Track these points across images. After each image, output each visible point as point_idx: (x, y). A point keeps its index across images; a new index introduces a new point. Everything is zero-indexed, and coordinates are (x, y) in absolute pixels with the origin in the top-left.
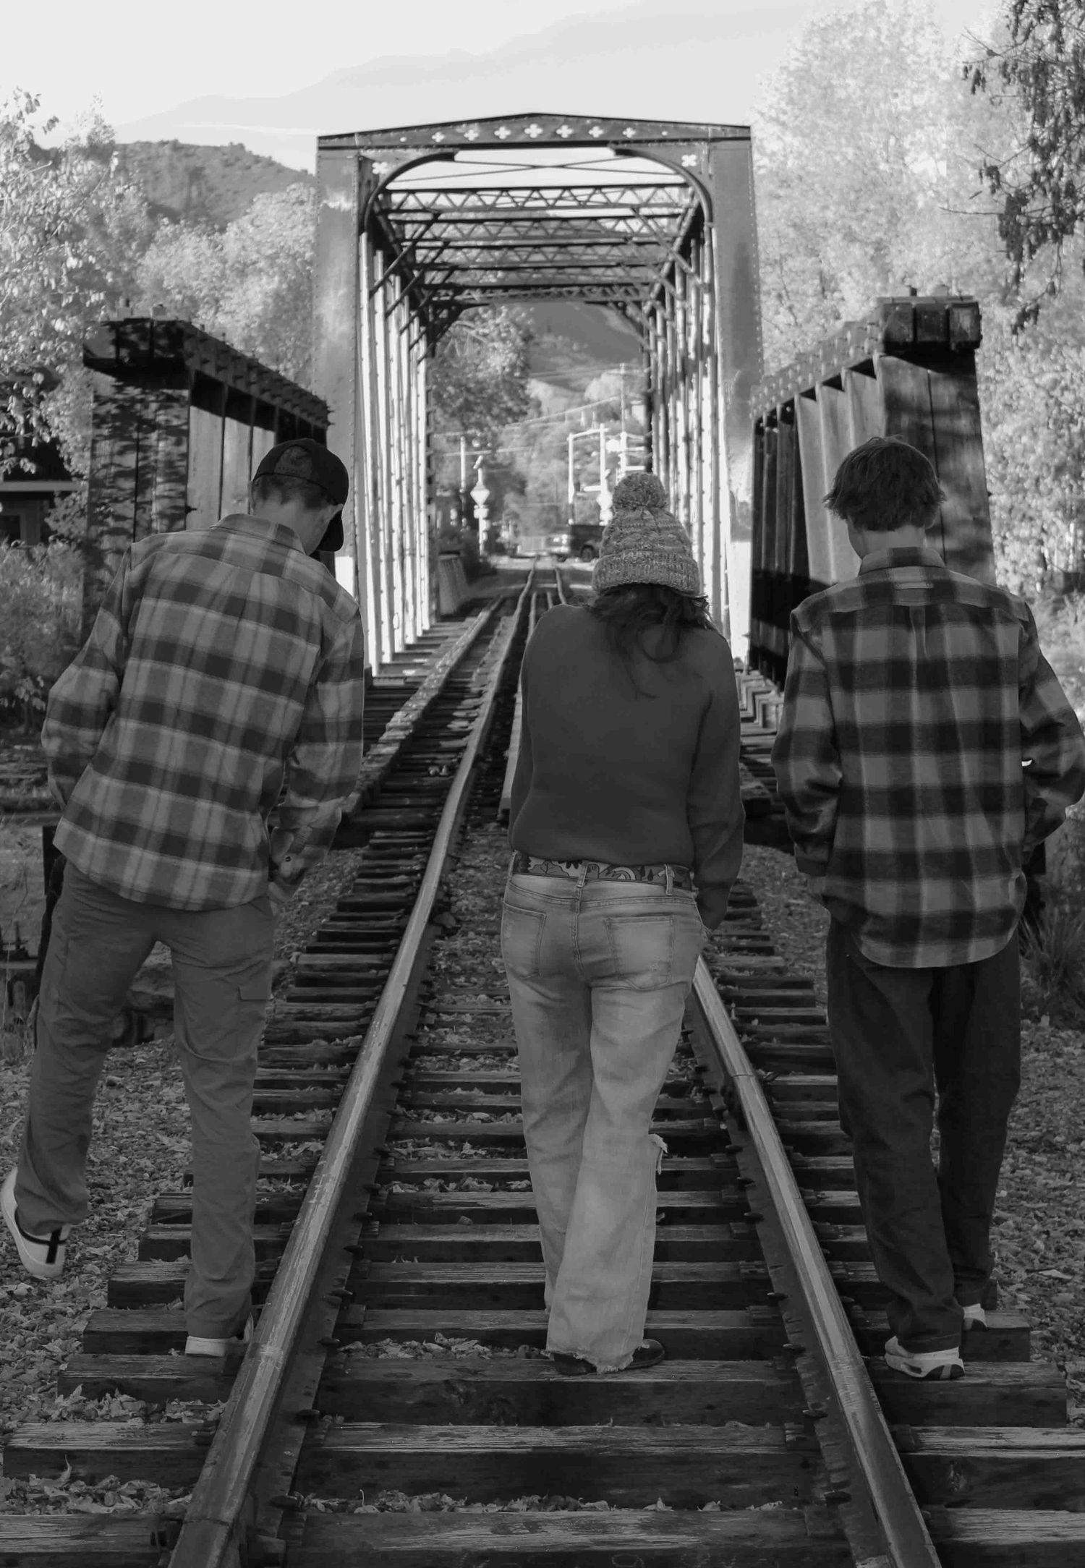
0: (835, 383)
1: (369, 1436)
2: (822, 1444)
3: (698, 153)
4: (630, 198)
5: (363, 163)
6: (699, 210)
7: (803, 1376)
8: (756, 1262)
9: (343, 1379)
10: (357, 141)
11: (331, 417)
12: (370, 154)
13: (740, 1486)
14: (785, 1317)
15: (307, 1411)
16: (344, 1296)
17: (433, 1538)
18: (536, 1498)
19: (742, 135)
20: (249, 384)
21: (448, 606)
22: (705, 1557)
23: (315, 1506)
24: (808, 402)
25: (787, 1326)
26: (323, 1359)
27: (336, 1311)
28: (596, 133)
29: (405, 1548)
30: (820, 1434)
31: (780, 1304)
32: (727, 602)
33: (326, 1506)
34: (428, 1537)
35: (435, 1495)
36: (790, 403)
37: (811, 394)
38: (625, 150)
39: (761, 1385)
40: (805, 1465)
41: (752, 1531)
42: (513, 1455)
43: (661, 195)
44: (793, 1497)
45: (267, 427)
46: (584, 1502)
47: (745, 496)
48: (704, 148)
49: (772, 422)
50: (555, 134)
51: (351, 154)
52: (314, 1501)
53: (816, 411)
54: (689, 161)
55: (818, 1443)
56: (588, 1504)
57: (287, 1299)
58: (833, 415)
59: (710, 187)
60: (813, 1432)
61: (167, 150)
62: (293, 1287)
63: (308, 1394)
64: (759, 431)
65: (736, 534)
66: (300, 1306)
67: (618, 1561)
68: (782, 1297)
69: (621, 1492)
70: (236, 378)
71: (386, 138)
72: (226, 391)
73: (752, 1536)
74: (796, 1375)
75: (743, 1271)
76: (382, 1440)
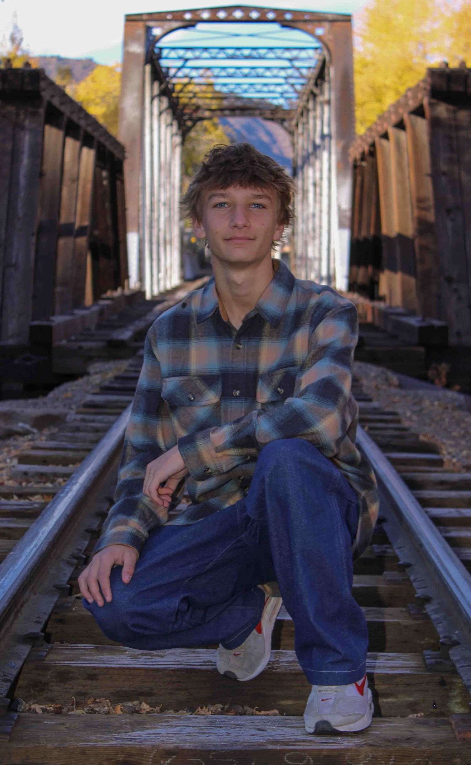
0: (400, 125)
1: (84, 654)
2: (458, 666)
3: (324, 27)
4: (287, 55)
5: (148, 29)
6: (324, 62)
7: (434, 617)
8: (385, 546)
9: (70, 614)
10: (144, 17)
11: (127, 155)
12: (151, 24)
13: (389, 700)
14: (412, 578)
15: (34, 633)
16: (78, 558)
17: (127, 735)
18: (219, 707)
19: (347, 19)
20: (79, 118)
21: (189, 275)
22: (367, 756)
23: (35, 711)
24: (384, 142)
25: (415, 584)
26: (55, 599)
27: (72, 569)
28: (271, 16)
29: (100, 744)
30: (454, 658)
31: (407, 570)
32: (334, 262)
33: (44, 710)
34: (123, 735)
35: (136, 702)
36: (373, 145)
37: (385, 136)
38: (286, 25)
39: (398, 624)
40: (442, 683)
41: (407, 734)
42: (200, 670)
43: (303, 54)
44: (432, 710)
45: (90, 146)
46: (260, 710)
47: (346, 204)
48: (327, 25)
49: (363, 159)
50: (248, 16)
51: (141, 24)
52: (33, 706)
53: (389, 146)
54: (319, 31)
55: (454, 665)
56: (263, 712)
57: (28, 550)
58: (398, 145)
59: (331, 45)
60: (448, 658)
61: (54, 61)
62: (34, 543)
63: (38, 622)
64: (355, 167)
65: (341, 225)
66: (37, 555)
67: (289, 758)
68: (408, 565)
69: (290, 702)
70: (72, 112)
71: (160, 17)
72: (65, 119)
73: (408, 739)
74: (427, 617)
75: (376, 551)
76: (94, 658)
